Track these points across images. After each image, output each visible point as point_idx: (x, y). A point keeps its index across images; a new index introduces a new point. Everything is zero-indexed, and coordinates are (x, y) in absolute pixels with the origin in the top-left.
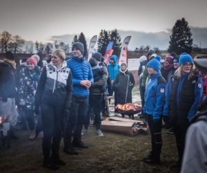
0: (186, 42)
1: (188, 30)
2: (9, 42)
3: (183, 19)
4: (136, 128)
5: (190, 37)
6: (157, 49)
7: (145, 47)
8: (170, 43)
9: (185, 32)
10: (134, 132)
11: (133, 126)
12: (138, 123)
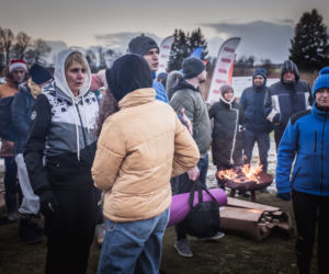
0: (319, 50)
1: (322, 29)
2: (27, 50)
3: (314, 11)
4: (266, 225)
5: (325, 41)
6: (268, 61)
7: (248, 58)
8: (291, 51)
9: (317, 33)
10: (262, 232)
11: (260, 220)
12: (271, 213)
